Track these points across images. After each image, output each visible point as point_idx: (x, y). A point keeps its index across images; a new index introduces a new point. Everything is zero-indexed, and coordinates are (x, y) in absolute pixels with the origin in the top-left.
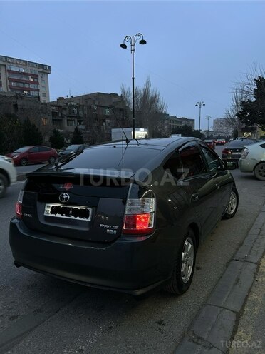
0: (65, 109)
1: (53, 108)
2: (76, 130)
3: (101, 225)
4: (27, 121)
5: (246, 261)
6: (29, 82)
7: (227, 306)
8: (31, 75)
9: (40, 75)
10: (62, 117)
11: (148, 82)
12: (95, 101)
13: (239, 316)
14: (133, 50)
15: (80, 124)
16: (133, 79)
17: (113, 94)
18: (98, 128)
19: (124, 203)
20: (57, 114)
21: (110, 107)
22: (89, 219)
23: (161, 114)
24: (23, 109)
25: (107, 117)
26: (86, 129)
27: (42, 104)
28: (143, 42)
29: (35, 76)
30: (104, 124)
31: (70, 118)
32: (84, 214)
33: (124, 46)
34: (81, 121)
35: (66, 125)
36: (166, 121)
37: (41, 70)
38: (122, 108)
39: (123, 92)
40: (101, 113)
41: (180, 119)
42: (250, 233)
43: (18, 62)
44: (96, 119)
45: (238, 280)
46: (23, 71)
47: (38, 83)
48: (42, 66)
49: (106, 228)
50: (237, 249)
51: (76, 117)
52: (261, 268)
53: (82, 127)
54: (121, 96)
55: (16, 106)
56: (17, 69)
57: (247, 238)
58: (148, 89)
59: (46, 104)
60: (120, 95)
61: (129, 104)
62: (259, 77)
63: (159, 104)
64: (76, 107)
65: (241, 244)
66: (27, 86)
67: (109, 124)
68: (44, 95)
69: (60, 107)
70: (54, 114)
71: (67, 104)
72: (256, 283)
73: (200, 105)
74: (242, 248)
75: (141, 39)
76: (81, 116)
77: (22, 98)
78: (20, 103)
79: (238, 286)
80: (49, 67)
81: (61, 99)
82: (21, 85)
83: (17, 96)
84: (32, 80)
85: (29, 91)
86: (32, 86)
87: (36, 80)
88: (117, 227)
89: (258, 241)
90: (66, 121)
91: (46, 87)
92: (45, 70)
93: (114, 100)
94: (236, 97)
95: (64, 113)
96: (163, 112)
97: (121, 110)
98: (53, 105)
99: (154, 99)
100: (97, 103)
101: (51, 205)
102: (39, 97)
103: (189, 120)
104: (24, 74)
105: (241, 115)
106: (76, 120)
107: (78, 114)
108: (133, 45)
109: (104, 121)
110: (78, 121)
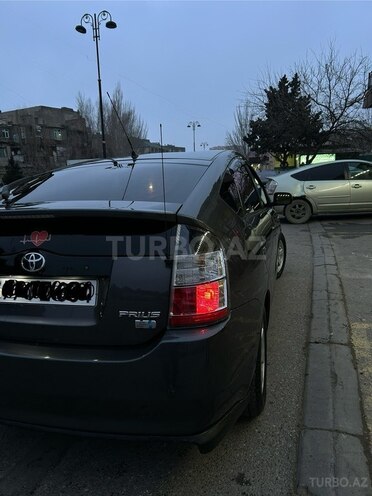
2: (11, 161)
3: (122, 313)
5: (332, 343)
7: (341, 426)
11: (118, 91)
12: (36, 119)
13: (365, 442)
14: (96, 37)
15: (16, 154)
16: (100, 81)
17: (64, 109)
18: (46, 159)
21: (62, 128)
22: (93, 302)
23: (139, 139)
25: (59, 143)
26: (26, 161)
28: (111, 25)
30: (54, 153)
33: (81, 29)
34: (18, 149)
38: (81, 129)
39: (81, 105)
40: (48, 138)
41: (165, 147)
42: (315, 298)
44: (42, 146)
45: (334, 376)
49: (133, 318)
50: (309, 325)
51: (8, 144)
52: (357, 351)
53: (18, 158)
54: (78, 112)
57: (315, 307)
58: (118, 102)
60: (75, 110)
61: (91, 123)
62: (271, 88)
63: (135, 125)
64: (7, 128)
65: (311, 317)
67: (62, 153)
72: (361, 377)
73: (194, 126)
74: (314, 322)
75: (108, 20)
76: (17, 141)
79: (339, 388)
89: (332, 309)
93: (68, 117)
94: (240, 115)
96: (142, 137)
97: (79, 132)
99: (128, 117)
100: (41, 122)
101: (3, 280)
103: (177, 148)
105: (248, 140)
106: (8, 148)
107: (11, 138)
108: (96, 29)
109: (54, 149)
110: (12, 150)
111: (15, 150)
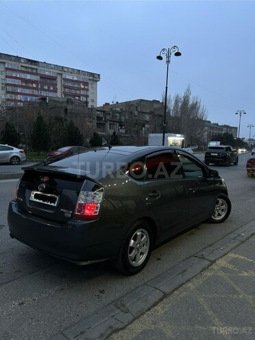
0: (109, 114)
1: (98, 113)
3: (61, 210)
4: (71, 123)
5: (204, 258)
6: (80, 89)
7: (161, 288)
8: (82, 82)
9: (90, 83)
10: (106, 121)
11: (188, 90)
12: (137, 107)
13: (165, 295)
14: (168, 62)
15: (121, 128)
17: (154, 101)
18: (137, 132)
19: (78, 194)
20: (101, 118)
21: (151, 113)
22: (55, 205)
23: (201, 120)
24: (71, 113)
25: (147, 122)
26: (126, 133)
27: (89, 109)
28: (178, 54)
29: (86, 84)
30: (143, 129)
31: (113, 122)
32: (53, 200)
33: (160, 58)
34: (123, 125)
35: (108, 128)
36: (206, 128)
37: (91, 78)
38: (162, 114)
40: (141, 119)
41: (222, 126)
43: (73, 71)
44: (136, 124)
45: (185, 271)
46: (76, 79)
47: (87, 90)
48: (92, 75)
49: (64, 212)
51: (118, 122)
53: (122, 131)
54: (163, 103)
55: (66, 110)
56: (71, 78)
58: (187, 97)
59: (92, 109)
60: (161, 102)
61: (169, 110)
64: (119, 113)
65: (210, 246)
66: (78, 92)
67: (148, 129)
68: (93, 101)
69: (104, 112)
70: (99, 118)
71: (112, 109)
72: (199, 275)
73: (241, 113)
75: (177, 51)
76: (123, 121)
77: (72, 102)
78: (69, 107)
79: (181, 275)
80: (99, 75)
81: (107, 104)
82: (73, 91)
83: (68, 101)
84: (83, 87)
85: (80, 97)
86: (82, 92)
87: (86, 87)
88: (71, 212)
90: (108, 124)
91: (95, 93)
92: (95, 78)
93: (156, 106)
95: (108, 117)
96: (204, 119)
97: (160, 116)
98: (99, 110)
99: (195, 106)
100: (139, 110)
101: (35, 193)
102: (87, 103)
103: (231, 128)
104: (77, 81)
106: (118, 125)
107: (120, 119)
108: (168, 57)
109: (144, 126)
110: (120, 125)
111: (121, 126)
